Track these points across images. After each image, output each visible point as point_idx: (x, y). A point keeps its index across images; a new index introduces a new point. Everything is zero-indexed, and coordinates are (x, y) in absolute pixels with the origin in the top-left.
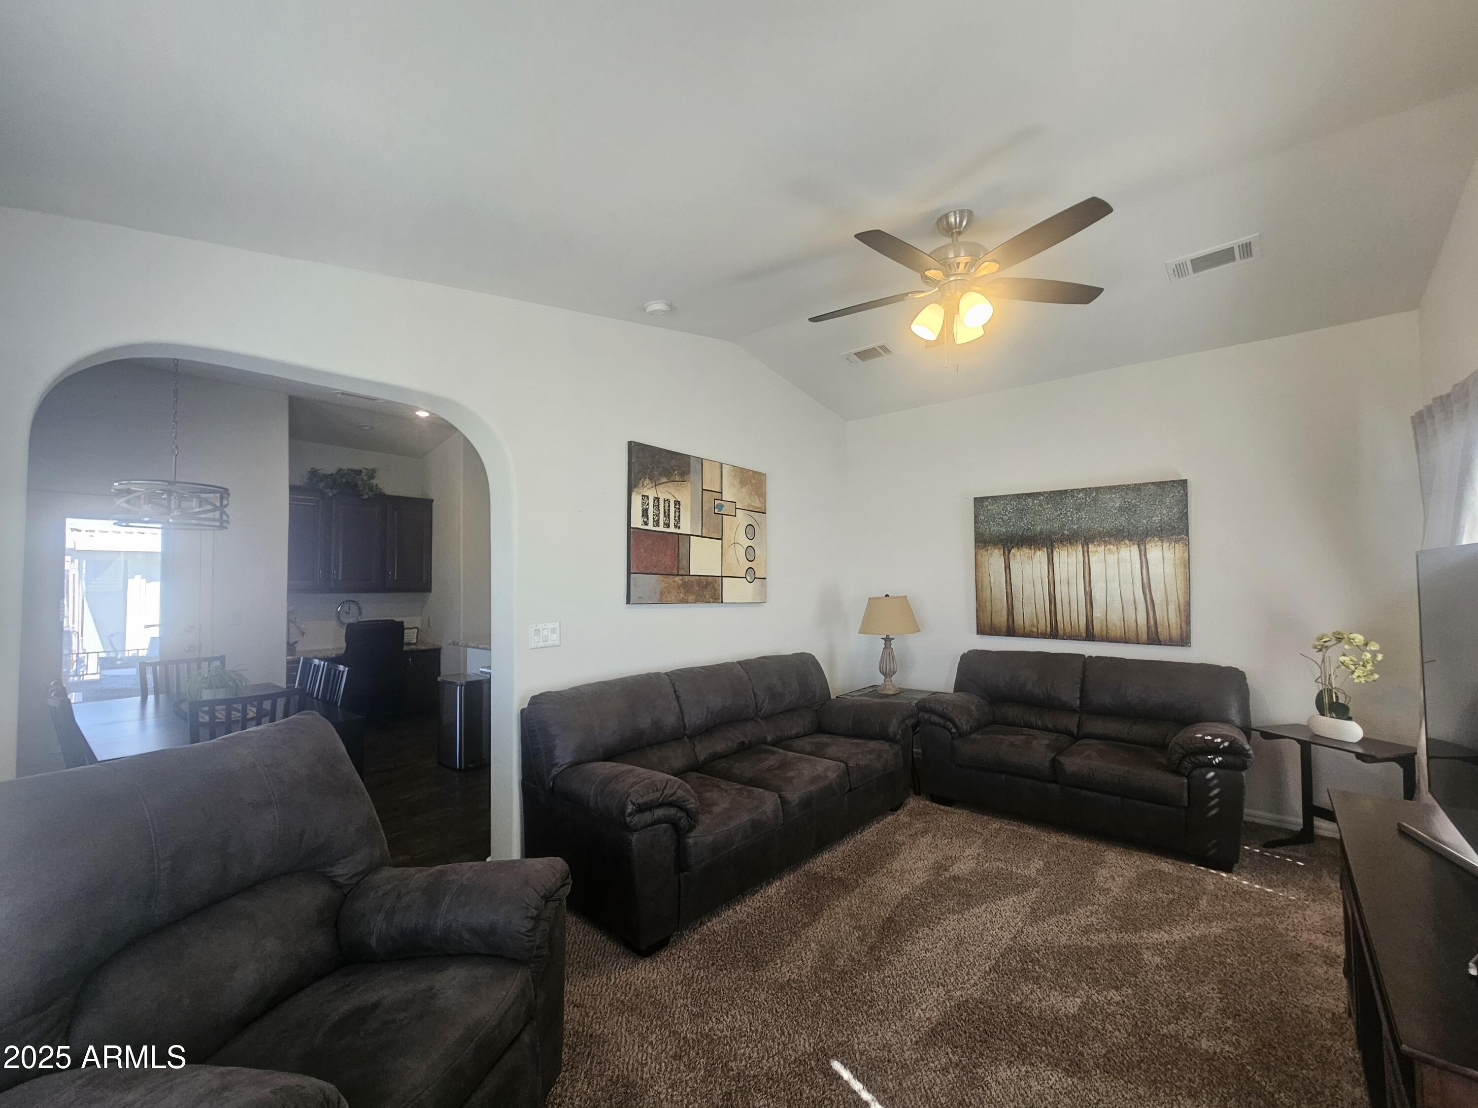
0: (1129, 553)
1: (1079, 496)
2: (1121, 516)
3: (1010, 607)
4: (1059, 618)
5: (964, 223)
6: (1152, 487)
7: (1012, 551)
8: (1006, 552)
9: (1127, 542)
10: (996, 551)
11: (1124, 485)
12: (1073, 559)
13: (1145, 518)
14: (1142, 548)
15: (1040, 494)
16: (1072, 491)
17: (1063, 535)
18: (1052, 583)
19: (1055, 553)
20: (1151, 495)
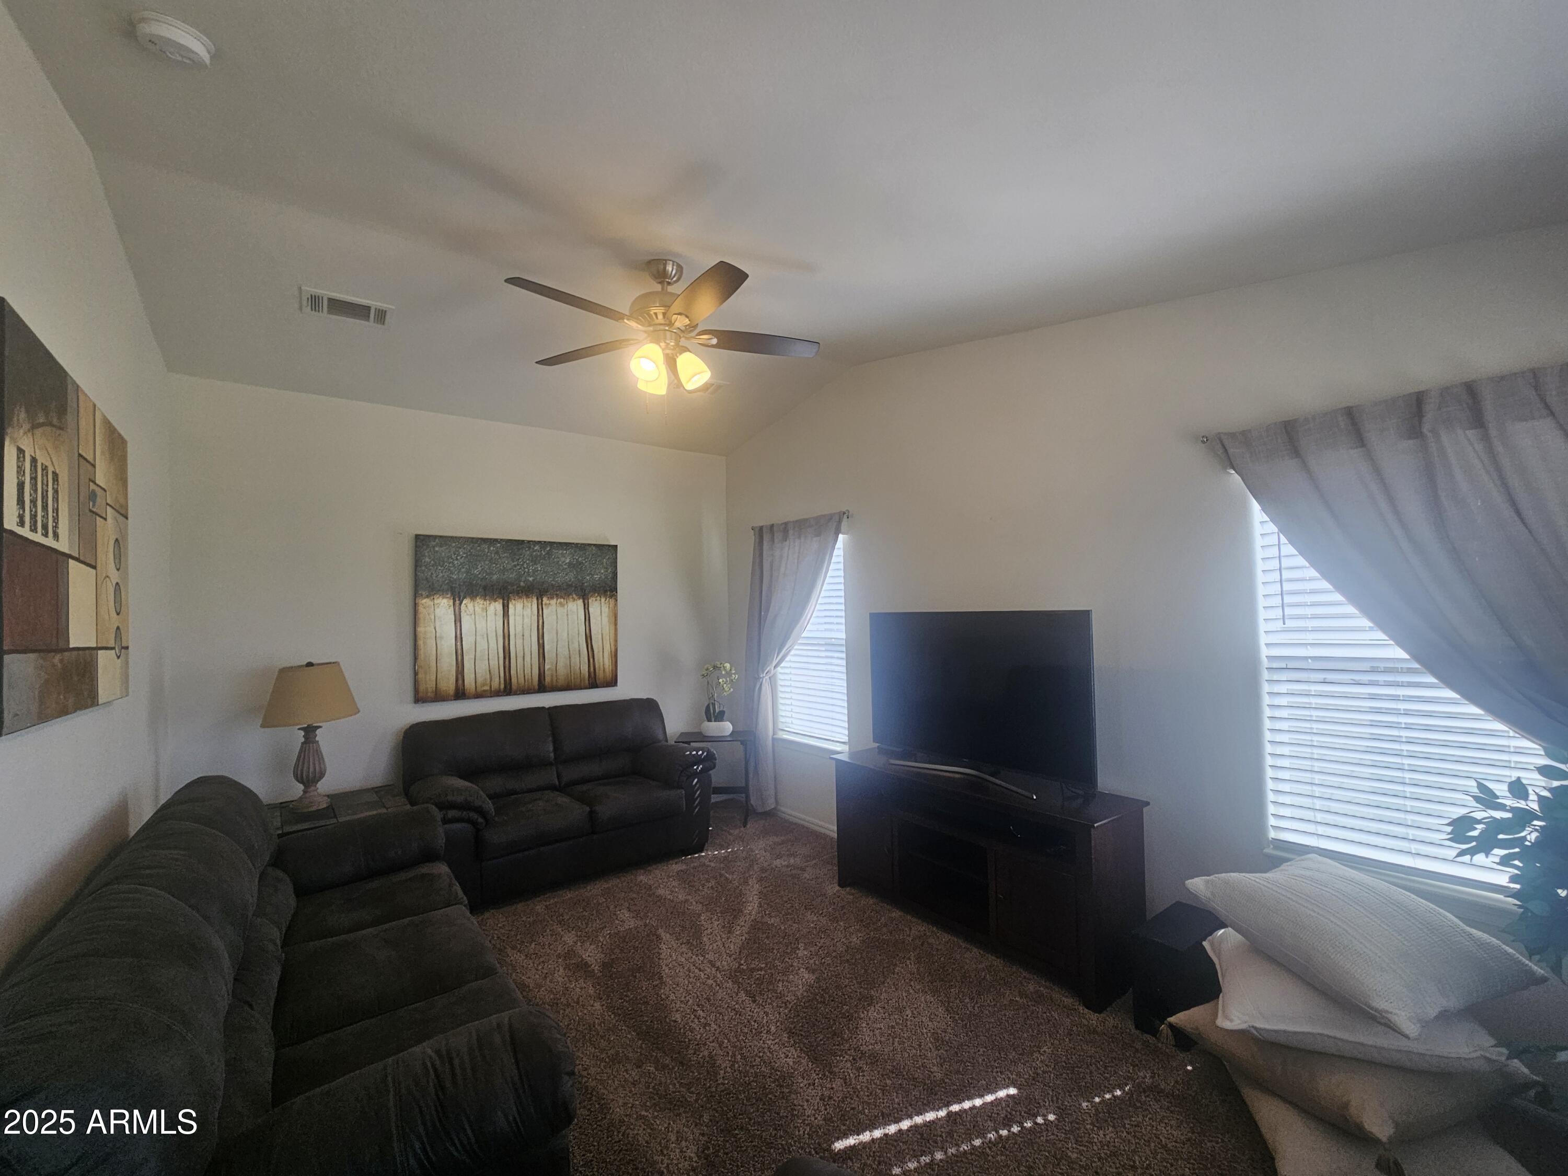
0: (575, 607)
1: (536, 548)
2: (570, 571)
3: (460, 666)
4: (513, 672)
5: (675, 279)
6: (594, 548)
7: (464, 602)
8: (457, 602)
9: (574, 596)
10: (445, 601)
11: (573, 543)
12: (528, 612)
13: (588, 575)
14: (586, 601)
15: (496, 540)
16: (529, 542)
17: (519, 586)
18: (506, 636)
19: (510, 606)
20: (593, 555)
